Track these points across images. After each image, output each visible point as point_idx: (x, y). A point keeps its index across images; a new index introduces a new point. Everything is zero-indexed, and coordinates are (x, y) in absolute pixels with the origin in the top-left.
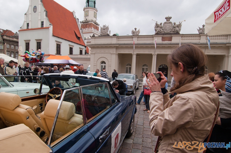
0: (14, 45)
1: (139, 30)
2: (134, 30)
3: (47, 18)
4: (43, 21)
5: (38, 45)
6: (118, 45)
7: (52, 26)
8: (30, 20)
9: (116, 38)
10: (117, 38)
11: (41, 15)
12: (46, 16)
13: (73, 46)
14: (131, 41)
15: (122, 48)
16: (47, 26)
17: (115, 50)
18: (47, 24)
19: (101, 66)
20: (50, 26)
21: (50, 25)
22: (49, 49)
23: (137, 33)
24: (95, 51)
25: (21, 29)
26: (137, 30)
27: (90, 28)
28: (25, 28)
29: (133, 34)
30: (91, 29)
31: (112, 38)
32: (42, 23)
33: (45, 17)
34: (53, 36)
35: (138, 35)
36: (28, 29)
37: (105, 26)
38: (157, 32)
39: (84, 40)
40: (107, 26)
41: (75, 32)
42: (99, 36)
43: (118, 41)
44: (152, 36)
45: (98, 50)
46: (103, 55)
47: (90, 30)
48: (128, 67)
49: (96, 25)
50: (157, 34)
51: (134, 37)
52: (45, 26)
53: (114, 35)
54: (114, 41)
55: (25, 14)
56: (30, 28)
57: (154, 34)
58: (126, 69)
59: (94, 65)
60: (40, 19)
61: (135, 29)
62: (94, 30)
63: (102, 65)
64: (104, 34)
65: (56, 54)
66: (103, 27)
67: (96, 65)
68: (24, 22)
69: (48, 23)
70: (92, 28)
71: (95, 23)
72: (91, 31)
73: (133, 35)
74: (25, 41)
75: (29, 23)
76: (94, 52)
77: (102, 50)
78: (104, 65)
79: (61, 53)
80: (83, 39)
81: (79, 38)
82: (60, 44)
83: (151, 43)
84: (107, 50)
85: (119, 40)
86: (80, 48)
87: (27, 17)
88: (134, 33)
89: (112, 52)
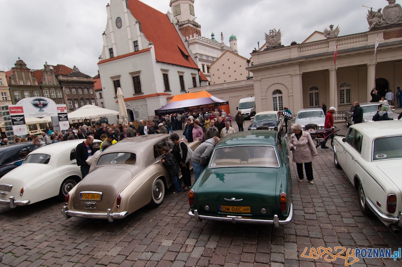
0: (76, 88)
1: (337, 27)
2: (329, 29)
3: (142, 34)
4: (136, 40)
5: (136, 81)
6: (304, 60)
7: (153, 46)
8: (113, 42)
9: (296, 48)
10: (298, 47)
11: (132, 29)
12: (140, 30)
13: (183, 73)
14: (325, 49)
15: (312, 62)
16: (146, 47)
17: (297, 68)
18: (143, 44)
19: (274, 98)
20: (150, 46)
21: (150, 44)
22: (155, 85)
23: (336, 33)
24: (260, 75)
25: (101, 60)
26: (334, 28)
27: (191, 36)
28: (108, 56)
29: (328, 36)
30: (193, 37)
31: (290, 48)
32: (135, 43)
33: (139, 33)
34: (158, 62)
35: (336, 37)
36: (112, 58)
37: (272, 31)
38: (372, 26)
39: (194, 60)
40: (277, 31)
41: (179, 48)
42: (266, 50)
43: (301, 52)
44: (364, 35)
45: (267, 74)
46: (276, 80)
47: (191, 38)
48: (312, 93)
49: (196, 28)
50: (374, 29)
51: (331, 41)
52: (140, 48)
53: (294, 44)
54: (295, 54)
55: (103, 34)
56: (115, 55)
57: (368, 30)
58: (310, 96)
59: (262, 98)
60: (130, 38)
61: (331, 27)
62: (197, 38)
63: (275, 96)
64: (273, 46)
65: (164, 91)
66: (270, 33)
67: (265, 97)
68: (104, 47)
69: (146, 42)
70: (195, 35)
71: (194, 25)
72: (193, 41)
73: (328, 38)
74: (112, 78)
75: (112, 48)
76: (259, 78)
77: (274, 73)
78: (277, 95)
79: (171, 88)
80: (193, 57)
81: (186, 57)
82: (166, 73)
83: (363, 47)
84: (283, 71)
85: (301, 50)
86: (192, 74)
87: (107, 38)
88: (329, 34)
89: (292, 73)
